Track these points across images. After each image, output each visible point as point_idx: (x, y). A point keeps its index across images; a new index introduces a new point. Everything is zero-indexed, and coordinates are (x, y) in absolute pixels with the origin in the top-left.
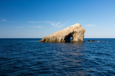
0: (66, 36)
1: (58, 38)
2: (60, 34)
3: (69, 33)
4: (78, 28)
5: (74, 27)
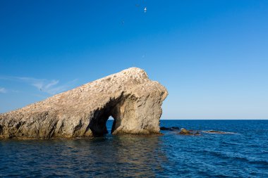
0: (96, 112)
1: (61, 118)
2: (70, 103)
3: (107, 100)
4: (136, 82)
5: (123, 79)
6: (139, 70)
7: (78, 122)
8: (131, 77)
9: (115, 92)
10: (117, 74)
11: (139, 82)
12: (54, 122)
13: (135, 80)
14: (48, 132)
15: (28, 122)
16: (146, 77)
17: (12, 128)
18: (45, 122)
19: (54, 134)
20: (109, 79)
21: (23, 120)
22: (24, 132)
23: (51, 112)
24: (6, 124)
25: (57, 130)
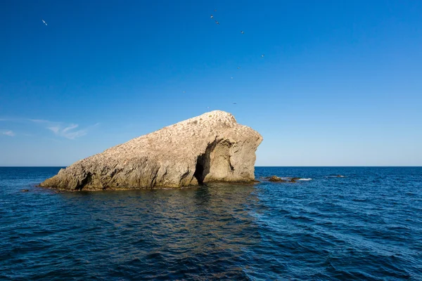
5: (211, 123)
6: (225, 114)
7: (186, 169)
8: (220, 120)
9: (209, 136)
10: (201, 116)
11: (229, 127)
12: (155, 170)
13: (225, 124)
14: (150, 181)
15: (126, 169)
16: (235, 121)
17: (105, 177)
18: (146, 170)
19: (155, 183)
20: (195, 122)
21: (119, 166)
22: (118, 181)
23: (151, 158)
24: (98, 173)
25: (158, 178)
